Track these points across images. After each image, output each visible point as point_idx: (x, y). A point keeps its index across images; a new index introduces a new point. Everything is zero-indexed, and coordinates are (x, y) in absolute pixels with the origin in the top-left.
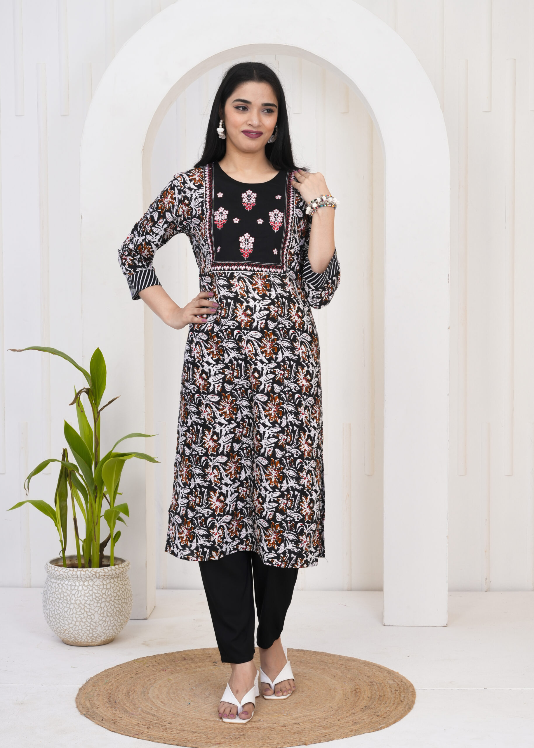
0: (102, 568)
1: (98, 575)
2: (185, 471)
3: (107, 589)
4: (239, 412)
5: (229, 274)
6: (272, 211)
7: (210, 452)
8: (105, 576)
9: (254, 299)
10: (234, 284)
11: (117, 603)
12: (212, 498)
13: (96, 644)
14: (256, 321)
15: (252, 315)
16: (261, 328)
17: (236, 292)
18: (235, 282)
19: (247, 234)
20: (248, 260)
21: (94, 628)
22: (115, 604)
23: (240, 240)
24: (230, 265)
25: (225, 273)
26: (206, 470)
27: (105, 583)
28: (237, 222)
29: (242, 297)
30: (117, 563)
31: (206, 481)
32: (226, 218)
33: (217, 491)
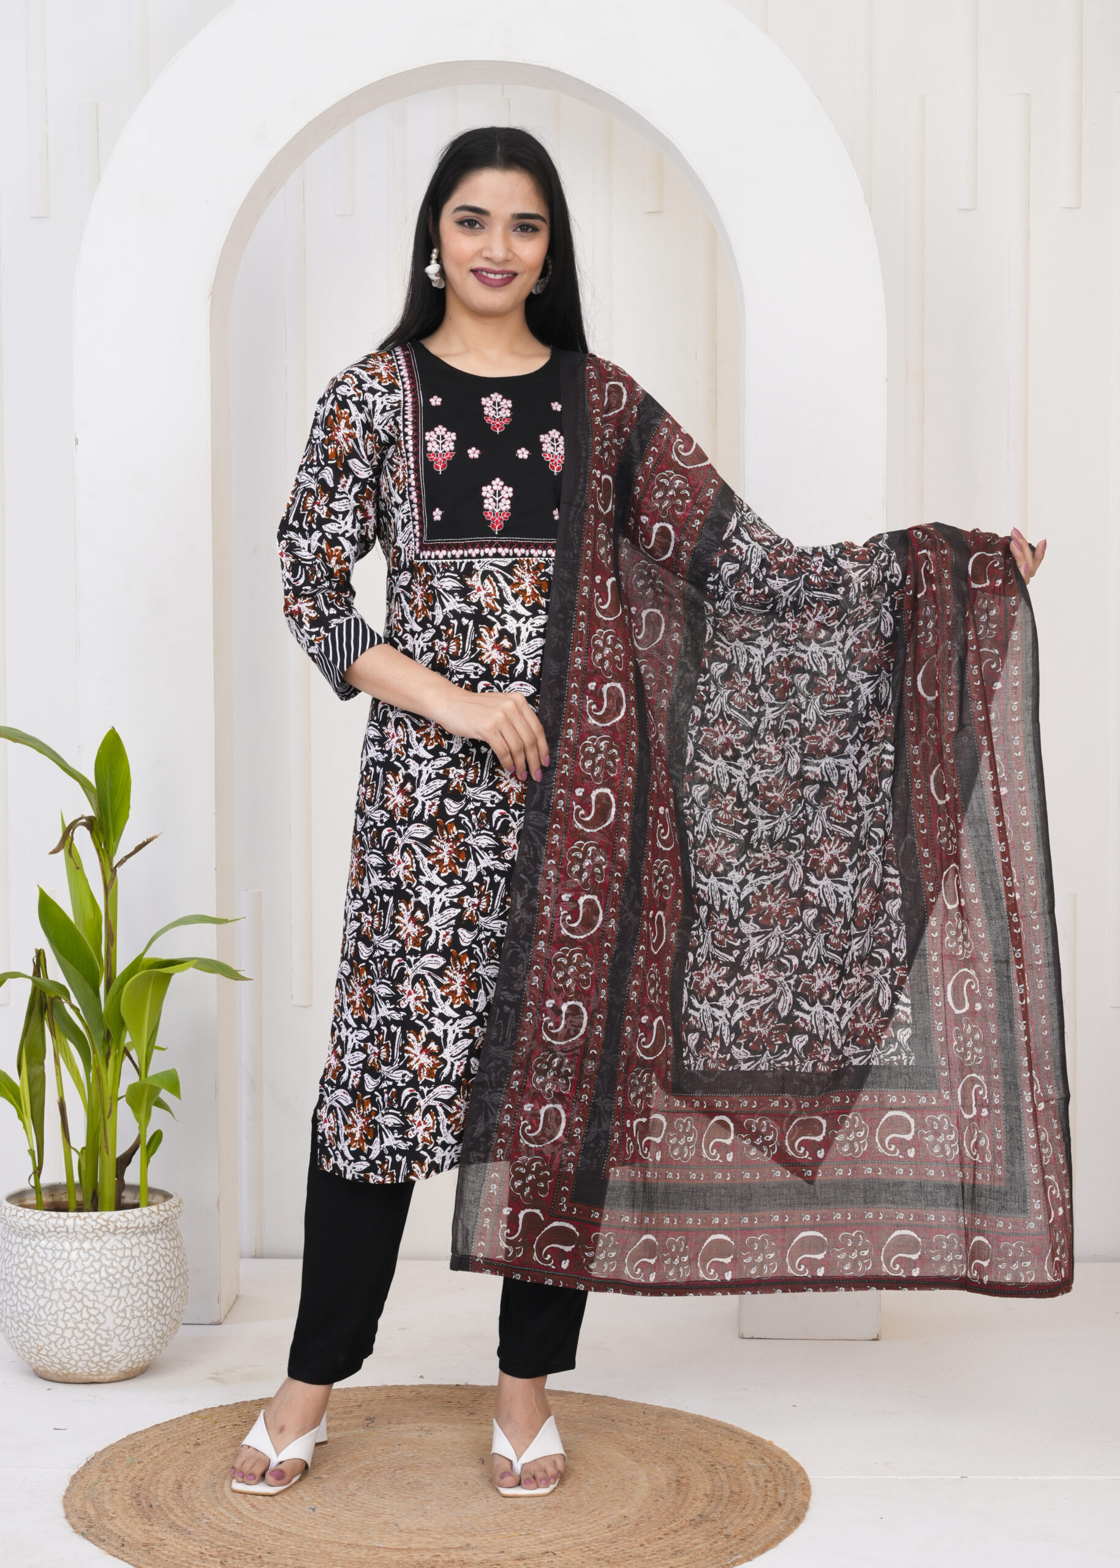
0: (121, 1212)
1: (112, 1227)
2: (359, 993)
3: (133, 1257)
4: (471, 861)
5: (464, 565)
6: (546, 432)
7: (410, 946)
8: (127, 1228)
9: (516, 616)
10: (473, 586)
11: (155, 1287)
12: (412, 1047)
13: (108, 1378)
14: (522, 661)
15: (513, 648)
16: (533, 675)
17: (478, 604)
18: (475, 581)
19: (498, 480)
20: (501, 534)
21: (103, 1342)
22: (150, 1290)
23: (484, 494)
24: (465, 547)
25: (455, 564)
26: (400, 986)
27: (128, 1245)
28: (476, 456)
29: (492, 613)
30: (154, 1201)
31: (398, 1010)
32: (452, 448)
33: (423, 1031)
